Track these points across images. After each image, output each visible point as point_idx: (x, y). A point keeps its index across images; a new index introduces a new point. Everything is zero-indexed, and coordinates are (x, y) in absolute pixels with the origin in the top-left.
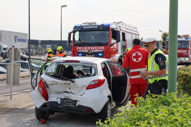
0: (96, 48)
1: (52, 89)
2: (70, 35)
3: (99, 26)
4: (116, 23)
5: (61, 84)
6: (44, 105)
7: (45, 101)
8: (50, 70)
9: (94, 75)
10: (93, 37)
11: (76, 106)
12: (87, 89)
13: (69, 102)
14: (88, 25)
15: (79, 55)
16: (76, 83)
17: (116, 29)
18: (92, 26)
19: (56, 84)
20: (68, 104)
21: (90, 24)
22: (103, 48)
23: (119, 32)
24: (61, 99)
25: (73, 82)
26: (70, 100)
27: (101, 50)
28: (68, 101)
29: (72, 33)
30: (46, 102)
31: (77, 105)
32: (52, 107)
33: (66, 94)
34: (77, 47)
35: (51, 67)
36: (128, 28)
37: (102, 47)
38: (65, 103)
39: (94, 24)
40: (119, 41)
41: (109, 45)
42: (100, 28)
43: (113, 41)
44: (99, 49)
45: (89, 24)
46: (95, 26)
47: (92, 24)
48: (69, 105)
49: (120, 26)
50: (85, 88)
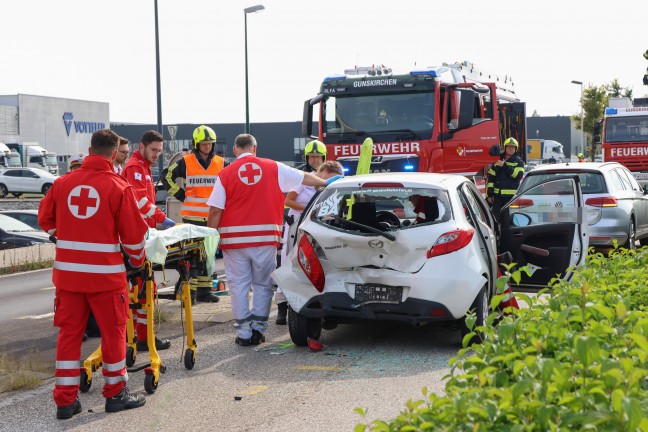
0: (393, 148)
1: (332, 257)
2: (309, 109)
3: (402, 80)
4: (452, 66)
5: (358, 246)
6: (314, 303)
7: (314, 292)
8: (326, 211)
9: (446, 219)
10: (383, 114)
11: (401, 303)
12: (430, 255)
13: (380, 293)
14: (368, 76)
16: (399, 240)
18: (380, 79)
19: (345, 246)
20: (376, 299)
21: (374, 73)
22: (416, 146)
24: (357, 285)
25: (392, 239)
26: (381, 286)
27: (410, 152)
28: (378, 289)
30: (318, 293)
31: (404, 300)
32: (333, 308)
33: (372, 273)
34: (336, 147)
35: (328, 201)
37: (412, 144)
38: (367, 297)
39: (386, 72)
42: (406, 85)
44: (405, 152)
45: (369, 73)
46: (389, 78)
47: (379, 73)
48: (379, 299)
49: (464, 77)
50: (425, 252)
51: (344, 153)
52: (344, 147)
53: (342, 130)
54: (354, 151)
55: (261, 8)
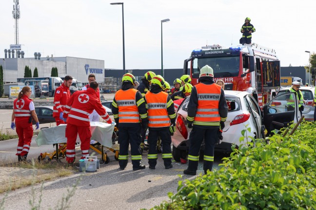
2: (186, 63)
3: (226, 51)
4: (248, 46)
6: (183, 144)
7: (183, 139)
9: (238, 110)
10: (218, 66)
12: (231, 124)
14: (211, 49)
17: (249, 53)
18: (217, 51)
21: (214, 48)
22: (232, 79)
23: (252, 57)
27: (229, 82)
29: (189, 60)
31: (220, 143)
34: (197, 80)
36: (263, 51)
37: (230, 78)
39: (219, 48)
40: (253, 71)
41: (239, 76)
42: (228, 53)
44: (227, 82)
45: (212, 48)
46: (220, 50)
47: (216, 48)
49: (253, 50)
50: (229, 123)
55: (168, 20)
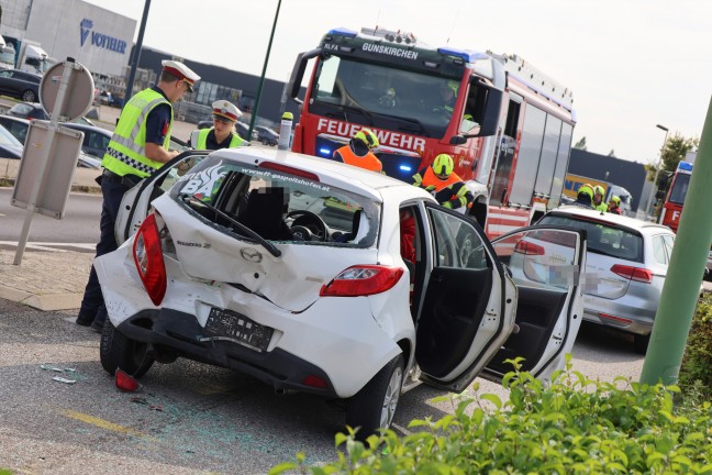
0: (392, 139)
1: (186, 261)
2: (302, 63)
3: (425, 55)
4: (496, 57)
5: (226, 251)
6: (142, 320)
7: (150, 305)
8: (195, 188)
9: (364, 244)
10: (391, 92)
11: (265, 352)
12: (325, 292)
13: (243, 330)
14: (384, 40)
15: (323, 151)
16: (285, 258)
17: (491, 80)
18: (398, 47)
19: (207, 246)
20: (235, 336)
21: (391, 38)
22: (421, 143)
23: (498, 94)
24: (214, 309)
25: (277, 253)
26: (247, 320)
27: (412, 150)
28: (241, 322)
29: (311, 56)
30: (152, 306)
31: (270, 349)
32: (169, 333)
33: (238, 297)
34: (321, 120)
35: (203, 174)
36: (538, 87)
37: (417, 139)
38: (224, 330)
39: (408, 41)
40: (492, 133)
41: (446, 139)
42: (428, 64)
43: (468, 126)
44: (405, 148)
45: (387, 37)
46: (410, 49)
47: (399, 40)
48: (239, 338)
49: (507, 73)
50: (319, 286)
51: (329, 130)
52: (331, 122)
53: (343, 102)
54: (343, 130)
